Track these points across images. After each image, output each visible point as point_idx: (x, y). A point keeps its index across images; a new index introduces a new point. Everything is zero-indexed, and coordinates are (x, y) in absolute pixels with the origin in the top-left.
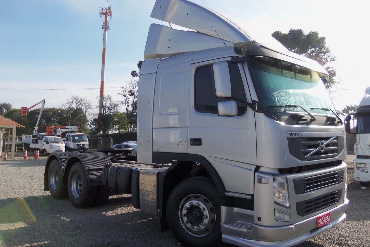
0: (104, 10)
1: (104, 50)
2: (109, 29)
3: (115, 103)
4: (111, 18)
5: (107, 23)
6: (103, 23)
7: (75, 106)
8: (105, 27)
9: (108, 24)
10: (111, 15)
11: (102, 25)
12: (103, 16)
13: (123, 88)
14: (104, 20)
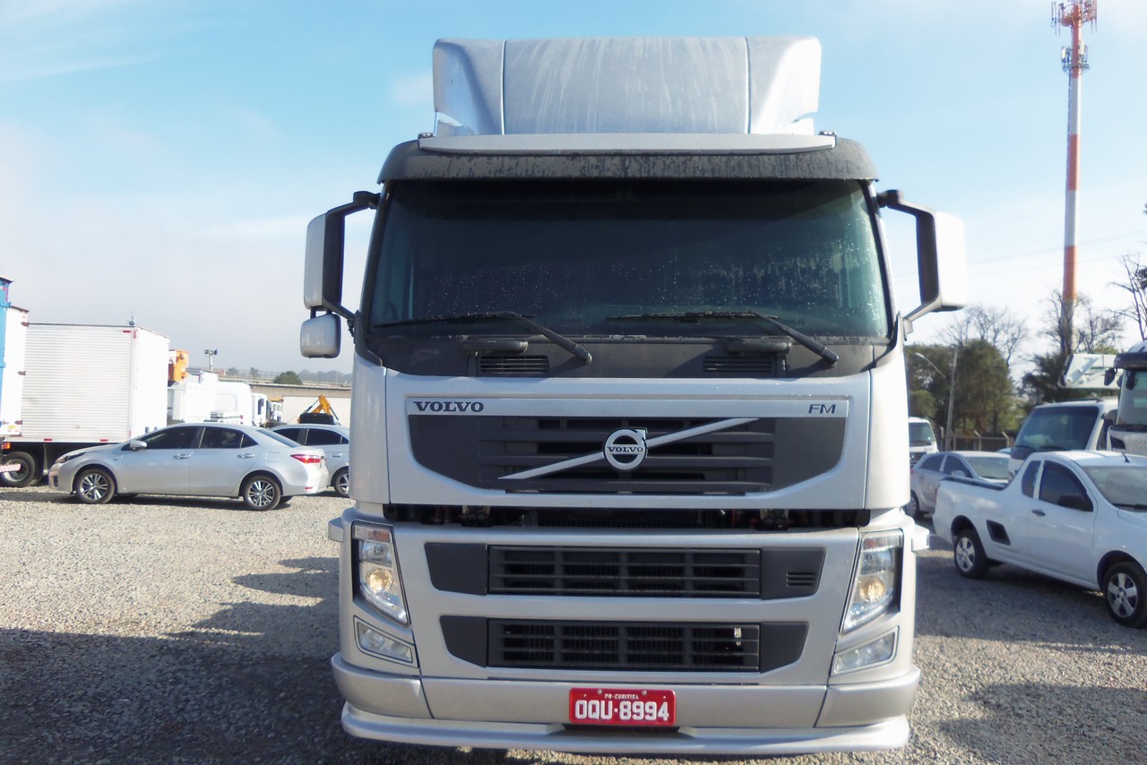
0: (1069, 10)
1: (1072, 141)
2: (1086, 67)
3: (1106, 316)
4: (1094, 28)
5: (1078, 47)
6: (1064, 51)
7: (973, 334)
8: (1075, 63)
9: (1081, 51)
10: (1092, 18)
11: (1064, 61)
12: (1068, 30)
13: (1128, 263)
14: (1069, 43)
